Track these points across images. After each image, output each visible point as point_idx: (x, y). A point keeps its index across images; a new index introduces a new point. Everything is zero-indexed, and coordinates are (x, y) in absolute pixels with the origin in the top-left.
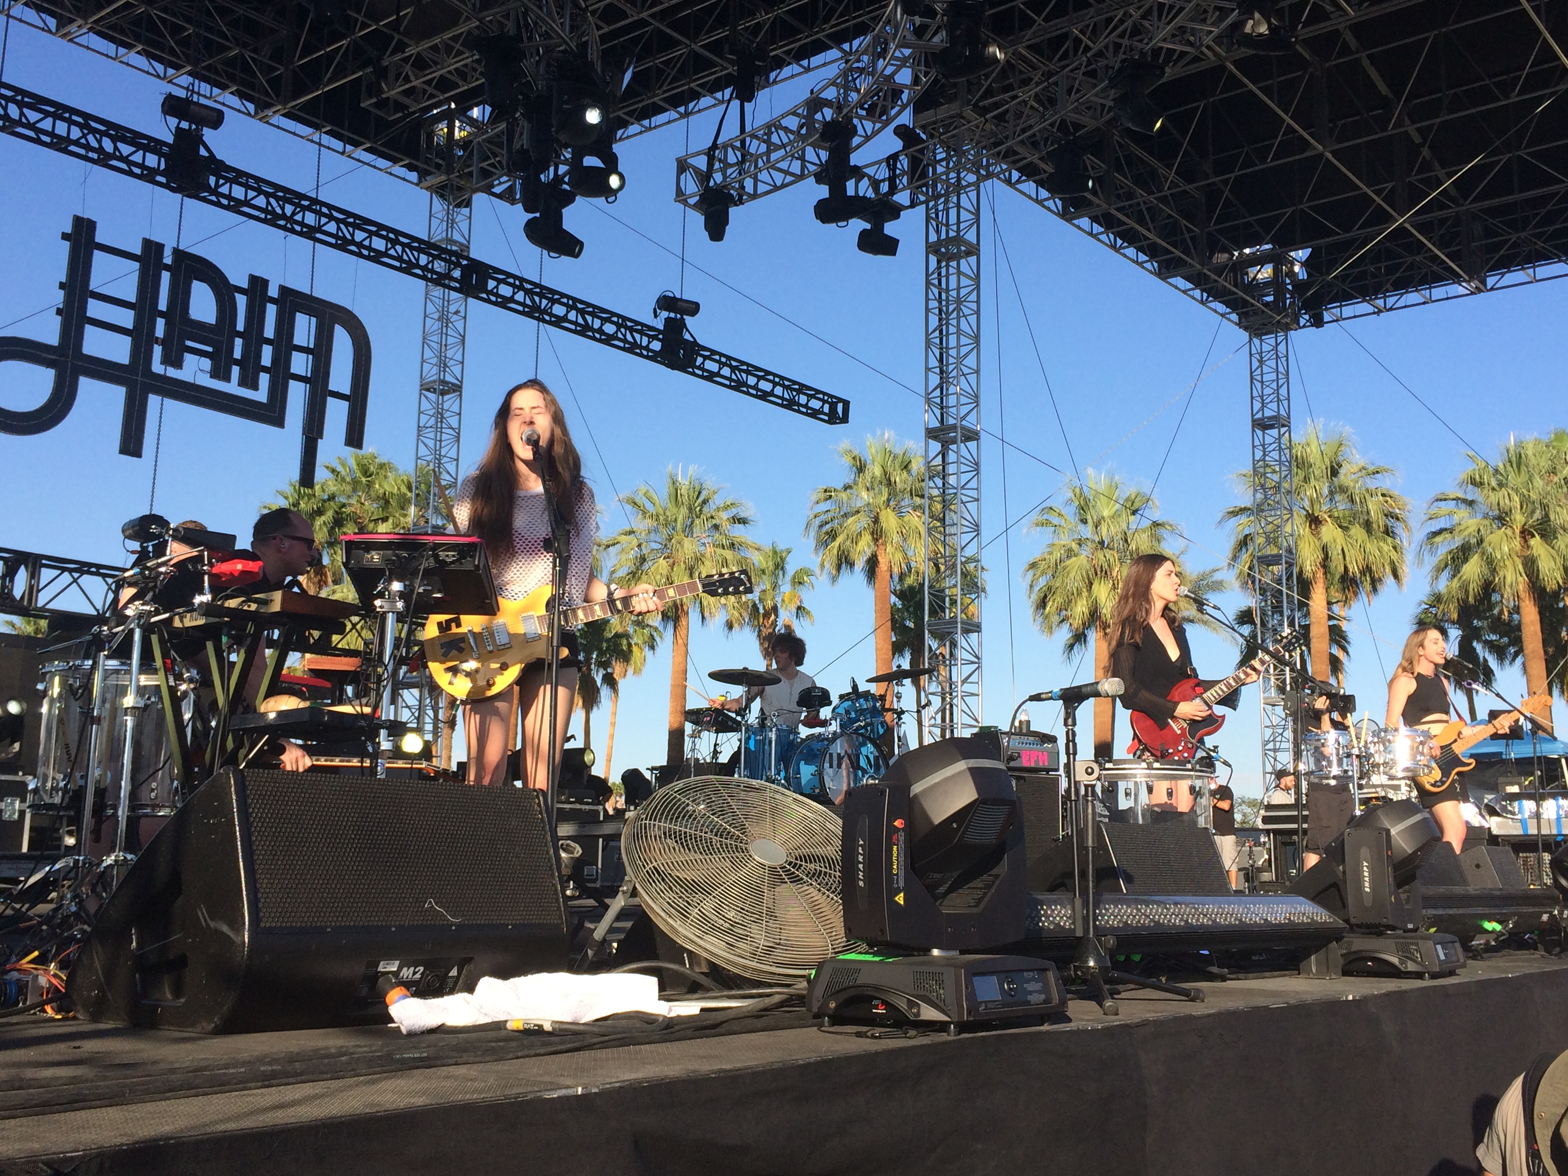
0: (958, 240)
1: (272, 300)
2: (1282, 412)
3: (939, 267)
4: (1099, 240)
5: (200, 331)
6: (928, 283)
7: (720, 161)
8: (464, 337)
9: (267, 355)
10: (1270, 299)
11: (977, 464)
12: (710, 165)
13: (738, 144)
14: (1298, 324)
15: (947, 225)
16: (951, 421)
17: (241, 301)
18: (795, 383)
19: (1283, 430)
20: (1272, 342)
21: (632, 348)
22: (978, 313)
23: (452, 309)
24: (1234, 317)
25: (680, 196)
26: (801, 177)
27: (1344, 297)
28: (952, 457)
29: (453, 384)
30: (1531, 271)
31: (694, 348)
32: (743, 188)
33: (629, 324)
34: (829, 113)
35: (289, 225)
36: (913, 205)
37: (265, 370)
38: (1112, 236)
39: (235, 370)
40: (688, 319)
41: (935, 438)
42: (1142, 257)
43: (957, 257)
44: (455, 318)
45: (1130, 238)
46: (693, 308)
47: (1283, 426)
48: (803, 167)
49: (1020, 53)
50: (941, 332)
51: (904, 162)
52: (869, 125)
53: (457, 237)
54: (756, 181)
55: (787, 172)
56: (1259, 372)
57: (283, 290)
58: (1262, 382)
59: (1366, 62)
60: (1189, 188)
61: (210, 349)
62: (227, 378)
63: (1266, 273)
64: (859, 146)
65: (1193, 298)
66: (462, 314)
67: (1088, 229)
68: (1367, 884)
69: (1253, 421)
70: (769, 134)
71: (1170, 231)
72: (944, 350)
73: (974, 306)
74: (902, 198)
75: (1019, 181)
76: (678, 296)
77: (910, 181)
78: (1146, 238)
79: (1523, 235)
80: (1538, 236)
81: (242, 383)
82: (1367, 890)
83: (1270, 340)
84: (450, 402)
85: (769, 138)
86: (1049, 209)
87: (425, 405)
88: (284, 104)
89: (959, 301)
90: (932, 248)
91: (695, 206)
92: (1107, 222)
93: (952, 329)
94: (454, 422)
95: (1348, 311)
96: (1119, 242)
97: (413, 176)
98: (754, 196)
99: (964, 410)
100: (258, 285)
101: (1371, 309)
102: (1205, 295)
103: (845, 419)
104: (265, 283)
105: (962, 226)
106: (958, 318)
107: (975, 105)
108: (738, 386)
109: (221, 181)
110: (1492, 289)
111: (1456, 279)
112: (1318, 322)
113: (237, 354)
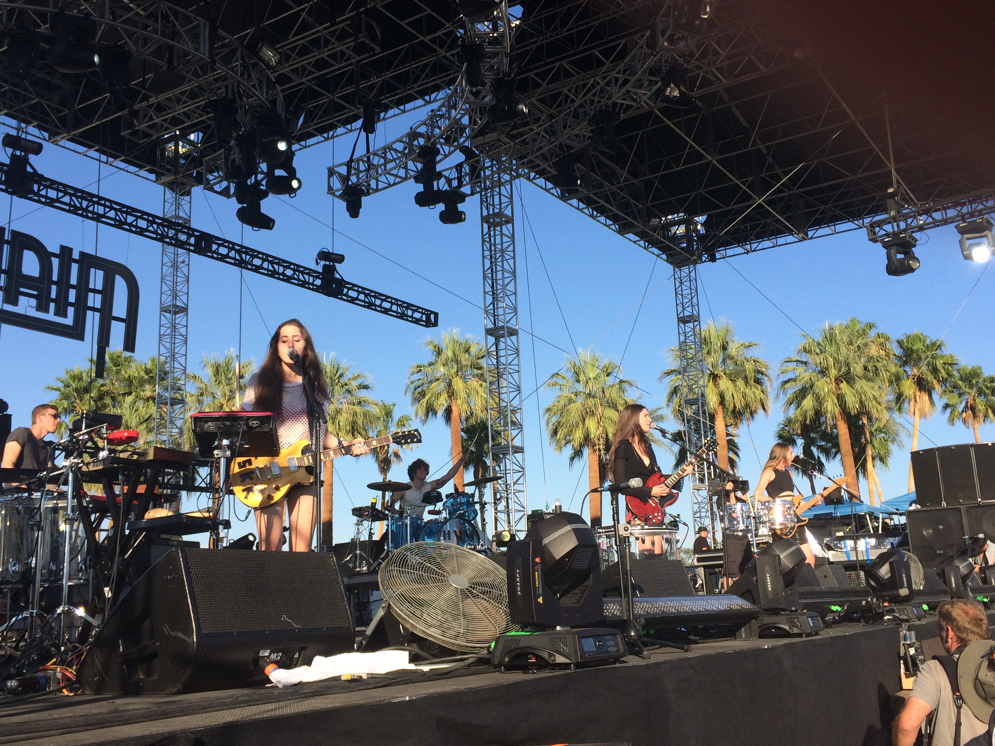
0: (500, 214)
1: (75, 261)
2: (695, 313)
3: (489, 231)
4: (583, 212)
5: (29, 281)
6: (483, 241)
7: (355, 169)
8: (188, 277)
9: (72, 296)
10: (684, 245)
11: (517, 350)
12: (349, 172)
13: (365, 159)
14: (701, 260)
15: (493, 205)
16: (501, 324)
17: (55, 262)
18: (404, 302)
19: (696, 323)
20: (687, 271)
21: (303, 284)
22: (514, 258)
23: (180, 260)
24: (664, 257)
25: (330, 190)
26: (406, 179)
27: (727, 244)
28: (502, 346)
29: (182, 307)
30: (833, 227)
31: (342, 283)
32: (369, 185)
33: (301, 269)
34: (422, 141)
35: (84, 213)
36: (472, 194)
37: (71, 304)
38: (590, 210)
39: (52, 306)
40: (337, 265)
41: (491, 335)
42: (609, 222)
43: (500, 224)
44: (182, 265)
45: (602, 211)
46: (341, 259)
47: (696, 321)
48: (406, 173)
49: (533, 104)
50: (492, 270)
51: (466, 169)
52: (446, 148)
53: (182, 214)
54: (377, 181)
55: (396, 176)
56: (680, 289)
57: (82, 254)
58: (682, 295)
59: (734, 109)
60: (635, 181)
61: (35, 293)
62: (47, 311)
63: (681, 230)
64: (441, 161)
65: (640, 245)
66: (187, 263)
67: (576, 206)
68: (769, 586)
69: (678, 318)
70: (385, 153)
71: (625, 207)
72: (494, 282)
73: (511, 254)
74: (466, 189)
75: (534, 178)
76: (331, 251)
77: (471, 180)
78: (611, 211)
79: (827, 206)
80: (836, 207)
81: (57, 314)
82: (770, 589)
83: (685, 270)
84: (180, 319)
85: (386, 156)
86: (553, 194)
87: (164, 321)
88: (68, 133)
89: (503, 251)
90: (485, 219)
91: (340, 197)
92: (588, 201)
93: (499, 268)
94: (183, 331)
95: (730, 252)
96: (595, 213)
97: (153, 177)
98: (377, 190)
99: (508, 317)
100: (66, 252)
101: (742, 251)
102: (647, 244)
103: (436, 324)
104: (70, 250)
105: (503, 206)
106: (502, 261)
107: (508, 134)
108: (370, 306)
109: (42, 187)
110: (811, 238)
111: (791, 233)
112: (713, 259)
113: (53, 295)
